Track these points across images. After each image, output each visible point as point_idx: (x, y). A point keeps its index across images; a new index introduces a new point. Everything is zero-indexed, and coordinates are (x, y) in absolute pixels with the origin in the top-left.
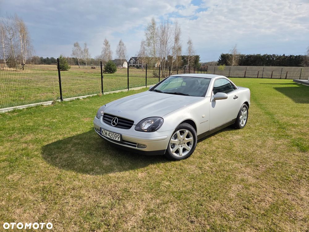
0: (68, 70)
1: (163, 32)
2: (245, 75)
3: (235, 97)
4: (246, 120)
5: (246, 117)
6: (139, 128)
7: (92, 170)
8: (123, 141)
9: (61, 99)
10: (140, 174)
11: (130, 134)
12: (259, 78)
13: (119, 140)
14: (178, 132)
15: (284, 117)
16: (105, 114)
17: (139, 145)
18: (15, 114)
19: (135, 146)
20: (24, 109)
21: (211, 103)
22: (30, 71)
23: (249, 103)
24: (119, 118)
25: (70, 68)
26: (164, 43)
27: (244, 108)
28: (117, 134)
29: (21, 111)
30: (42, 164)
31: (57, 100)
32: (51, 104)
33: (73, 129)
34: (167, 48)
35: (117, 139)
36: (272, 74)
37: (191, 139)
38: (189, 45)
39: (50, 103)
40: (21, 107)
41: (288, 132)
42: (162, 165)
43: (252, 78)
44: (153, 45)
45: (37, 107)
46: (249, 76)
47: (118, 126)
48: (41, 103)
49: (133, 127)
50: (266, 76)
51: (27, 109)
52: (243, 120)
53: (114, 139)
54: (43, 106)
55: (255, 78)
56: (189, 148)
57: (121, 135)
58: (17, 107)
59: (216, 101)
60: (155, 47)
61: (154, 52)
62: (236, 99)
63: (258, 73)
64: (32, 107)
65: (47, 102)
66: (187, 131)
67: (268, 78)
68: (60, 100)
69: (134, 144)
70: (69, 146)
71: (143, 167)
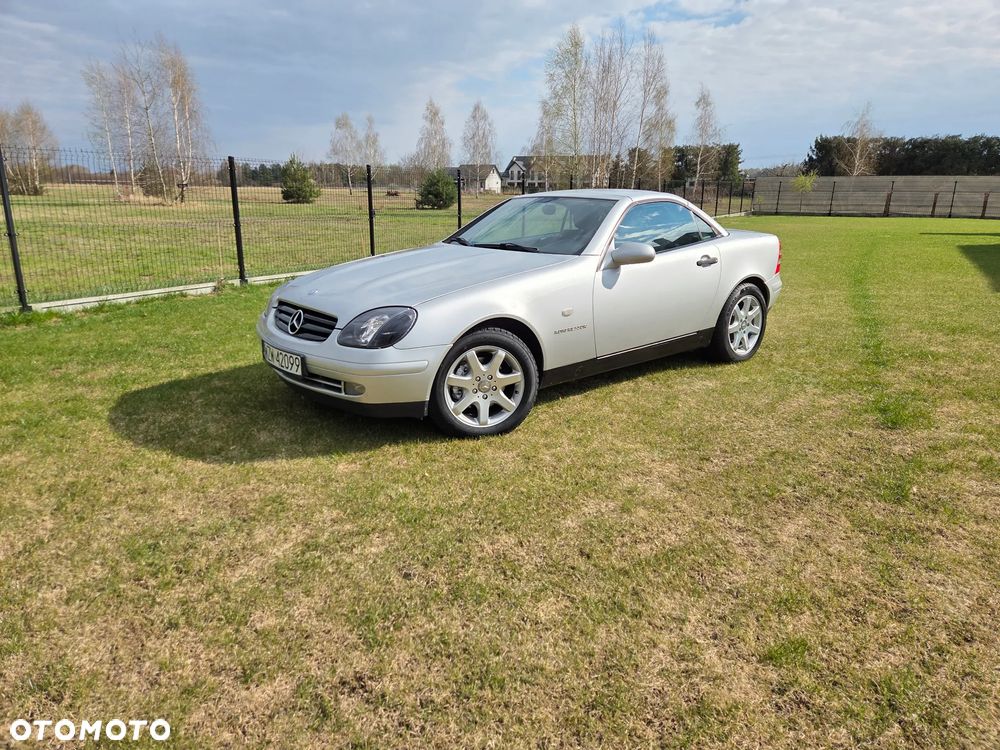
0: (311, 202)
1: (606, 70)
2: (887, 206)
3: (705, 259)
4: (757, 337)
5: (759, 328)
6: (350, 338)
7: (218, 452)
8: (309, 375)
9: (242, 277)
10: (344, 466)
11: (326, 354)
12: (940, 216)
13: (299, 373)
14: (471, 354)
15: (917, 333)
16: (281, 303)
17: (349, 387)
18: (102, 316)
19: (339, 390)
20: (128, 303)
21: (600, 273)
22: (200, 205)
23: (773, 283)
24: (306, 311)
25: (318, 195)
26: (606, 104)
27: (749, 297)
28: (295, 357)
29: (119, 307)
30: (99, 434)
31: (230, 282)
32: (209, 290)
33: (230, 356)
34: (615, 121)
35: (293, 371)
36: (986, 202)
37: (517, 376)
38: (699, 112)
39: (206, 289)
40: (121, 298)
41: (888, 376)
42: (422, 447)
43: (911, 216)
44: (570, 113)
45: (168, 297)
46: (904, 210)
47: (300, 333)
48: (181, 288)
49: (335, 334)
50: (964, 211)
51: (138, 303)
52: (745, 337)
53: (288, 370)
54: (185, 296)
55: (925, 216)
56: (512, 404)
57: (303, 360)
58: (110, 297)
59: (624, 268)
60: (578, 121)
61: (575, 137)
62: (708, 268)
63: (936, 198)
64: (153, 300)
65: (197, 286)
66: (502, 354)
67: (970, 217)
68: (237, 282)
69: (334, 382)
70: (193, 394)
71: (362, 449)
